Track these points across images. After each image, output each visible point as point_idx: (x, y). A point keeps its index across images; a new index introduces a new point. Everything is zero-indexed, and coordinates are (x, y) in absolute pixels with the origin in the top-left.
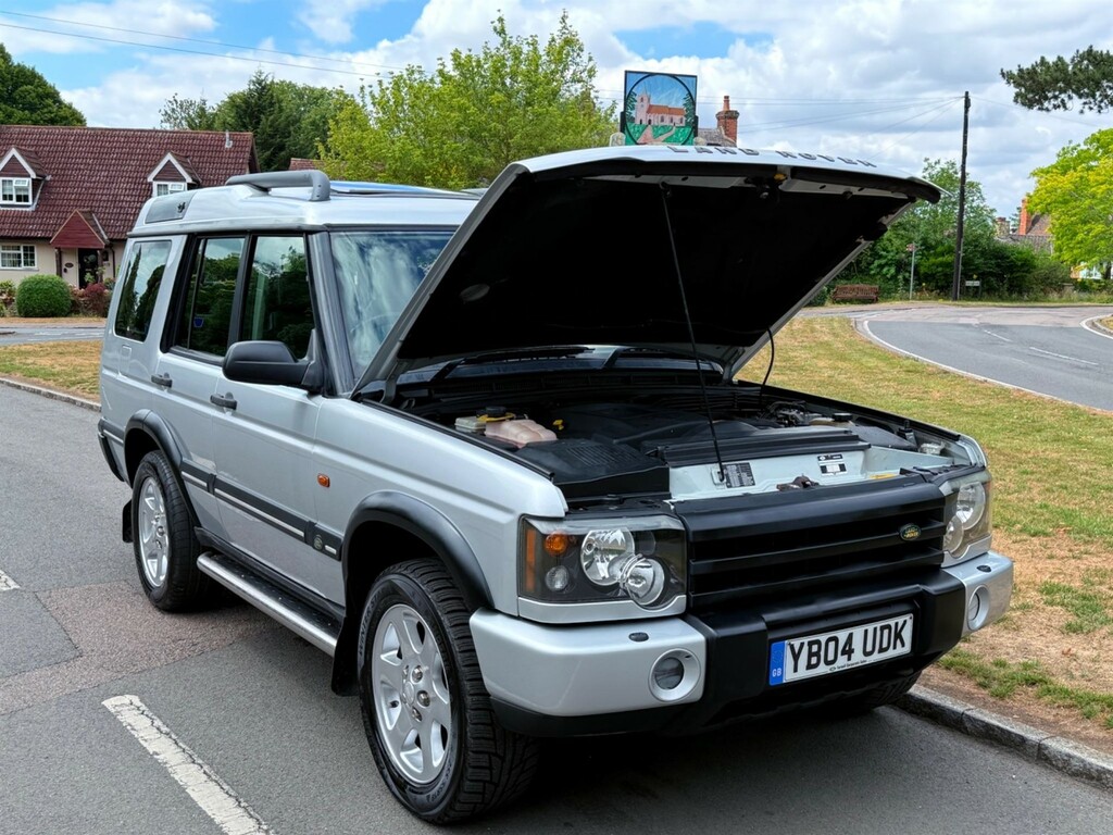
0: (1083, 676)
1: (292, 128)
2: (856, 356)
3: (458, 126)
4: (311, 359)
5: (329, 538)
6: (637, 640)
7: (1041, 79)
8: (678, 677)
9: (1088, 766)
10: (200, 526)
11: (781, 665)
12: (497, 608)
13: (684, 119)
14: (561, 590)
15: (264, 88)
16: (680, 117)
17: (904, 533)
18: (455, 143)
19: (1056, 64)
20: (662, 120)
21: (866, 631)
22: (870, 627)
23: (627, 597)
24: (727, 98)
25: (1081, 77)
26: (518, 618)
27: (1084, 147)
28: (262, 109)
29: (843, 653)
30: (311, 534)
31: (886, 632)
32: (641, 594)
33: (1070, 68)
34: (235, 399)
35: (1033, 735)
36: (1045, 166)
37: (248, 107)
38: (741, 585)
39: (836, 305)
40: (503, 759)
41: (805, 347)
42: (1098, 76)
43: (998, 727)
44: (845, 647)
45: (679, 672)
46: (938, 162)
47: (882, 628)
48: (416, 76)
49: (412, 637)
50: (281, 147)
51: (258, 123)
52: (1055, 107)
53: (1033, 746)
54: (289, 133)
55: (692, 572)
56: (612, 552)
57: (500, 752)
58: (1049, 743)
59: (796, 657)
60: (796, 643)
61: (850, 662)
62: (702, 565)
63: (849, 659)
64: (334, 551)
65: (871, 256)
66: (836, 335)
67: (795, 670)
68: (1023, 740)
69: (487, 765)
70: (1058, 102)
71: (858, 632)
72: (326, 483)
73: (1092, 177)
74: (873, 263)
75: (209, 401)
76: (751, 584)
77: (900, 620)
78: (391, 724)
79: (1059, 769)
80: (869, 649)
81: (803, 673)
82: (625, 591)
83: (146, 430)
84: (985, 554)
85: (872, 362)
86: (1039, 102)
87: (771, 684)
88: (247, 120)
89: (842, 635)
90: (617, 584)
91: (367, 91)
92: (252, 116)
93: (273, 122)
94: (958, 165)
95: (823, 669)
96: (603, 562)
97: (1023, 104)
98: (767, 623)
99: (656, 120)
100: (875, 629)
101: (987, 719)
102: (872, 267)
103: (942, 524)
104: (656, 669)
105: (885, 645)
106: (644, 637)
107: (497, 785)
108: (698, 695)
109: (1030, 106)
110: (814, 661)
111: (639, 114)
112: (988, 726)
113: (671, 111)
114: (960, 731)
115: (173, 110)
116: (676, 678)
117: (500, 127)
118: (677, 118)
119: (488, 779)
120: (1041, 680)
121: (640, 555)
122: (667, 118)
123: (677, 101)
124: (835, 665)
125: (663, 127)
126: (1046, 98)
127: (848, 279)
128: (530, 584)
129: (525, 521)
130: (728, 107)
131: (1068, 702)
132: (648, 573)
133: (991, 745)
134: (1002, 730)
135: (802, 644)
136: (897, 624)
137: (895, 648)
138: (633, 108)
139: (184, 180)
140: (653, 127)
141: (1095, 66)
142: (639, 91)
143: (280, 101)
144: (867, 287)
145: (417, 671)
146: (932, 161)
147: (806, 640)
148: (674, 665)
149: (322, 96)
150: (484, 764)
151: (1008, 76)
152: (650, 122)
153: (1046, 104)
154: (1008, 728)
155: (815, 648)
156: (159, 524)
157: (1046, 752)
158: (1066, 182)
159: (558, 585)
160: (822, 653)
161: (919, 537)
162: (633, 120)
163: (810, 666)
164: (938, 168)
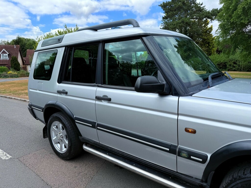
10: (82, 136)
15: (19, 38)
28: (19, 42)
34: (109, 97)
48: (51, 34)
50: (23, 48)
54: (25, 46)
64: (199, 159)
72: (192, 132)
75: (93, 98)
91: (42, 37)
92: (17, 43)
93: (22, 44)
115: (2, 43)
139: (7, 53)
143: (23, 41)
149: (30, 40)
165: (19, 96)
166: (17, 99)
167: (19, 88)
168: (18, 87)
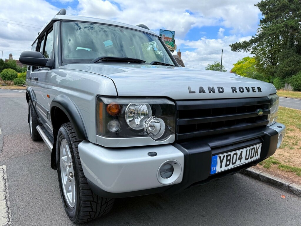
0: (289, 161)
4: (50, 58)
6: (151, 156)
7: (236, 46)
10: (38, 117)
11: (216, 166)
12: (90, 140)
13: (172, 40)
14: (116, 132)
17: (258, 112)
19: (239, 43)
21: (247, 150)
22: (248, 149)
23: (148, 135)
24: (179, 50)
25: (243, 46)
26: (97, 145)
27: (242, 60)
29: (239, 159)
30: (47, 115)
31: (253, 150)
32: (155, 134)
33: (241, 44)
35: (286, 183)
36: (235, 64)
38: (199, 130)
40: (97, 203)
42: (246, 45)
43: (272, 180)
44: (239, 157)
45: (172, 170)
46: (217, 62)
47: (252, 149)
49: (69, 151)
52: (239, 51)
53: (286, 187)
55: (178, 124)
56: (142, 114)
57: (96, 200)
58: (291, 185)
59: (221, 162)
60: (222, 156)
61: (241, 163)
62: (183, 121)
63: (240, 162)
67: (221, 167)
68: (282, 184)
69: (90, 206)
70: (239, 50)
71: (244, 151)
73: (244, 65)
76: (202, 130)
77: (258, 146)
78: (65, 182)
80: (247, 157)
81: (224, 168)
82: (147, 132)
84: (276, 123)
86: (236, 50)
87: (211, 174)
89: (239, 152)
90: (143, 129)
94: (221, 62)
95: (231, 166)
96: (137, 119)
97: (233, 51)
98: (211, 147)
100: (250, 149)
101: (267, 176)
103: (268, 110)
104: (161, 169)
105: (252, 156)
106: (155, 154)
107: (95, 212)
108: (180, 181)
109: (234, 51)
110: (228, 163)
112: (268, 179)
113: (169, 38)
114: (258, 180)
116: (170, 173)
118: (170, 40)
119: (91, 210)
120: (277, 163)
121: (154, 116)
122: (168, 40)
123: (171, 36)
124: (235, 164)
125: (168, 42)
126: (237, 50)
128: (101, 129)
129: (99, 98)
131: (290, 170)
132: (158, 125)
133: (270, 185)
134: (274, 181)
135: (224, 156)
136: (257, 147)
137: (255, 156)
140: (166, 42)
141: (246, 44)
142: (163, 34)
145: (69, 164)
146: (216, 62)
147: (225, 155)
148: (169, 167)
150: (88, 206)
151: (230, 46)
152: (165, 40)
153: (237, 51)
155: (229, 158)
157: (291, 189)
158: (239, 66)
159: (114, 129)
160: (231, 160)
163: (226, 165)
164: (217, 63)
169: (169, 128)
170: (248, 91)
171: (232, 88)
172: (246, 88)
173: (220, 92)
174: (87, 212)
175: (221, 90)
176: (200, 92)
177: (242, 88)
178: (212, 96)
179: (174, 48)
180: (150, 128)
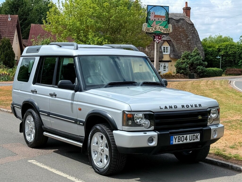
1: (30, 12)
2: (226, 92)
3: (93, 14)
4: (76, 84)
5: (81, 121)
8: (152, 141)
9: (240, 169)
10: (43, 125)
11: (173, 141)
12: (118, 129)
13: (165, 19)
14: (131, 125)
16: (164, 18)
17: (198, 117)
18: (91, 19)
20: (159, 19)
21: (190, 136)
22: (191, 135)
23: (143, 126)
24: (186, 3)
26: (122, 130)
28: (19, 6)
29: (185, 139)
30: (76, 122)
31: (194, 136)
32: (146, 126)
34: (56, 94)
37: (14, 5)
39: (226, 76)
41: (210, 89)
44: (185, 138)
47: (193, 135)
49: (100, 139)
50: (26, 19)
51: (17, 10)
53: (230, 166)
54: (29, 14)
55: (155, 122)
56: (140, 118)
57: (118, 159)
58: (233, 165)
59: (176, 139)
60: (176, 137)
62: (157, 121)
63: (186, 141)
64: (82, 124)
65: (239, 58)
66: (221, 86)
67: (175, 142)
69: (116, 161)
71: (188, 136)
72: (80, 110)
74: (239, 61)
75: (49, 95)
77: (197, 134)
78: (95, 158)
79: (235, 170)
80: (191, 139)
81: (177, 143)
83: (29, 103)
84: (218, 124)
85: (230, 94)
87: (171, 144)
88: (14, 9)
89: (185, 136)
90: (141, 124)
93: (23, 10)
95: (181, 142)
96: (138, 120)
98: (170, 132)
99: (157, 19)
100: (192, 135)
102: (239, 62)
103: (207, 116)
104: (148, 139)
105: (194, 139)
106: (146, 133)
108: (156, 145)
110: (179, 140)
111: (151, 17)
112: (222, 163)
113: (161, 17)
114: (217, 165)
117: (107, 14)
118: (163, 19)
119: (116, 164)
121: (145, 119)
122: (160, 19)
123: (163, 14)
124: (184, 142)
125: (159, 21)
127: (231, 67)
128: (125, 124)
129: (124, 112)
130: (187, 6)
132: (147, 123)
135: (177, 137)
136: (196, 135)
137: (196, 140)
138: (150, 16)
142: (151, 11)
144: (238, 69)
145: (101, 145)
147: (177, 136)
148: (152, 138)
152: (155, 20)
154: (226, 163)
155: (179, 138)
156: (31, 126)
159: (130, 124)
160: (181, 139)
161: (202, 118)
162: (150, 19)
163: (178, 141)
165: (6, 107)
166: (3, 111)
167: (7, 98)
168: (6, 96)
169: (152, 123)
170: (192, 107)
171: (182, 106)
172: (191, 105)
173: (175, 108)
174: (114, 164)
175: (176, 107)
176: (165, 108)
177: (188, 105)
178: (171, 110)
179: (168, 29)
180: (143, 124)
